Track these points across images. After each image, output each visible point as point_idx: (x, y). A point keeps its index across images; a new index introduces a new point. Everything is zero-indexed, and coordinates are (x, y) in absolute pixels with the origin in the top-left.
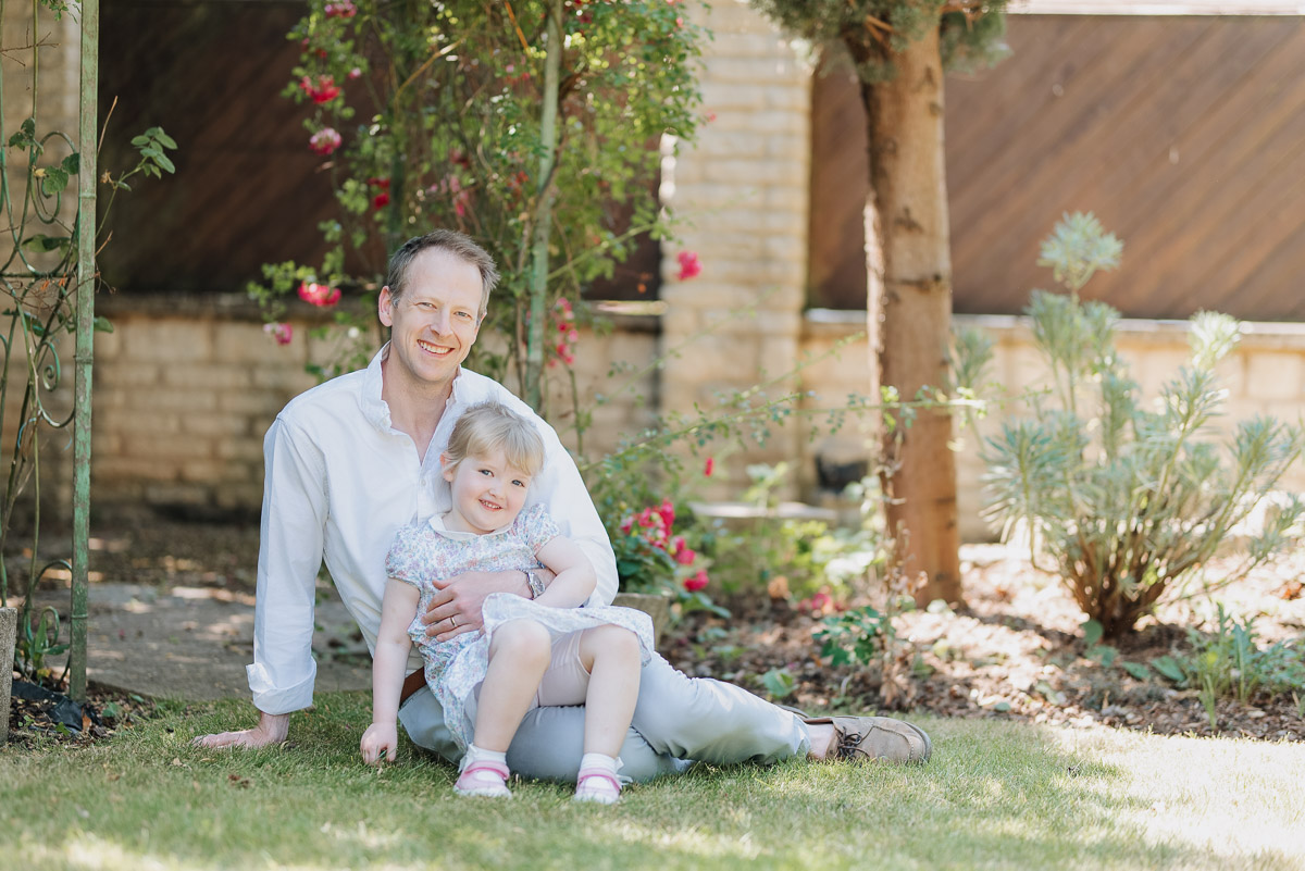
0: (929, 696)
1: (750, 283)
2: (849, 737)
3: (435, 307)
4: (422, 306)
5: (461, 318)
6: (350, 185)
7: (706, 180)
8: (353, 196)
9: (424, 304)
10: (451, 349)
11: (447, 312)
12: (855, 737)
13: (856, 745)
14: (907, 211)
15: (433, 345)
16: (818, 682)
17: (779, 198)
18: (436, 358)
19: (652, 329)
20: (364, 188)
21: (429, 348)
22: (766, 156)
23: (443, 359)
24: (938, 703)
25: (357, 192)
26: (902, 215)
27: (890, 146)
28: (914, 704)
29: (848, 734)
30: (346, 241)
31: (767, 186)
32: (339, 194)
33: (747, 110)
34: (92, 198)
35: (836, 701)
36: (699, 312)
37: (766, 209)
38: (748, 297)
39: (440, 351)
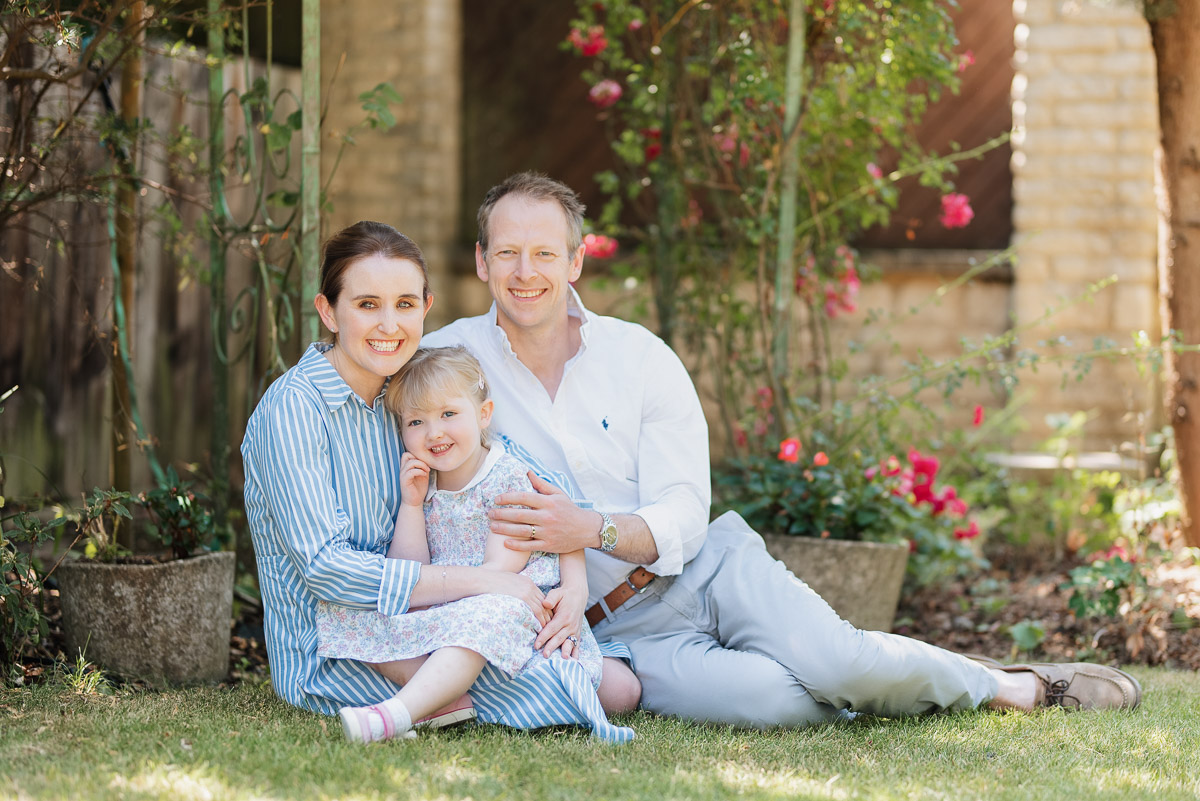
0: (1183, 649)
1: (1102, 229)
2: (1054, 685)
3: (514, 252)
4: (501, 255)
5: (545, 257)
6: (628, 136)
7: (1057, 124)
8: (629, 147)
9: (505, 252)
10: (546, 290)
11: (526, 255)
12: (1059, 684)
13: (1063, 692)
14: (1193, 151)
15: (521, 291)
16: (1072, 634)
17: (1132, 141)
18: (529, 302)
19: (1004, 278)
20: (640, 139)
21: (519, 294)
22: (1119, 99)
23: (536, 302)
24: (1190, 657)
25: (633, 143)
26: (1188, 155)
27: (1175, 84)
28: (1165, 657)
29: (1053, 681)
30: (622, 191)
31: (1119, 130)
32: (616, 146)
33: (1099, 51)
34: (315, 153)
35: (1083, 652)
36: (1051, 261)
37: (1119, 153)
38: (1101, 244)
39: (530, 295)
